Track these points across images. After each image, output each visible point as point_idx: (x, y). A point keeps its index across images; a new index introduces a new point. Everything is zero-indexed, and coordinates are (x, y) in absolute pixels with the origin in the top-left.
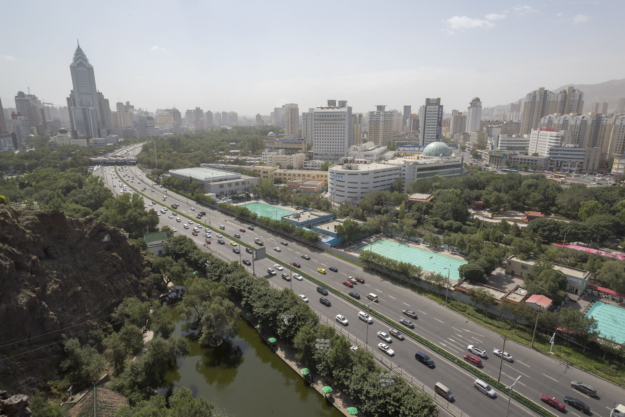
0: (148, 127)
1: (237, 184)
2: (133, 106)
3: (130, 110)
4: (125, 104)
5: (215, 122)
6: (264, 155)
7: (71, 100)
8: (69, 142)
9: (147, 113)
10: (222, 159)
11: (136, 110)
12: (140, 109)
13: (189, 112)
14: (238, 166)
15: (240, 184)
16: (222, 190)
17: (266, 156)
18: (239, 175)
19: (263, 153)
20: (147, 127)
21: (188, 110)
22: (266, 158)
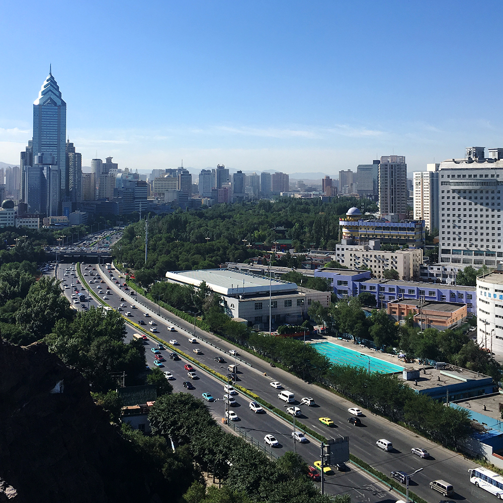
0: (137, 198)
1: (288, 303)
2: (117, 165)
3: (112, 171)
4: (104, 162)
5: (249, 191)
6: (338, 249)
7: (26, 157)
8: (13, 222)
9: (136, 176)
10: (261, 255)
11: (120, 171)
12: (127, 169)
13: (205, 173)
14: (290, 270)
15: (294, 303)
16: (259, 313)
17: (343, 252)
18: (293, 286)
19: (337, 246)
20: (135, 198)
21: (203, 171)
22: (343, 255)
